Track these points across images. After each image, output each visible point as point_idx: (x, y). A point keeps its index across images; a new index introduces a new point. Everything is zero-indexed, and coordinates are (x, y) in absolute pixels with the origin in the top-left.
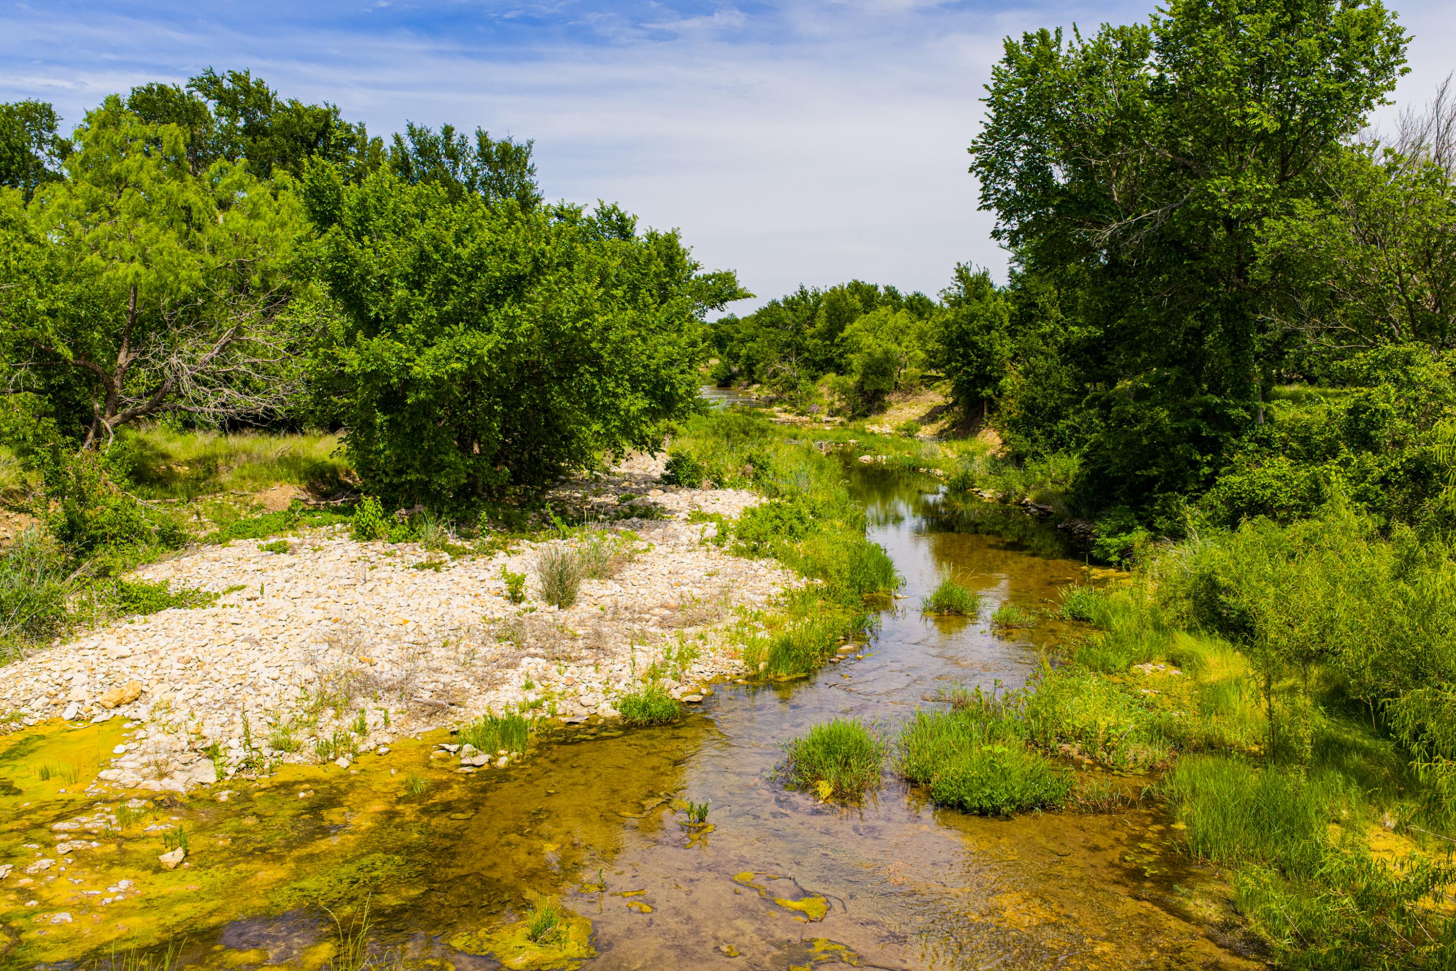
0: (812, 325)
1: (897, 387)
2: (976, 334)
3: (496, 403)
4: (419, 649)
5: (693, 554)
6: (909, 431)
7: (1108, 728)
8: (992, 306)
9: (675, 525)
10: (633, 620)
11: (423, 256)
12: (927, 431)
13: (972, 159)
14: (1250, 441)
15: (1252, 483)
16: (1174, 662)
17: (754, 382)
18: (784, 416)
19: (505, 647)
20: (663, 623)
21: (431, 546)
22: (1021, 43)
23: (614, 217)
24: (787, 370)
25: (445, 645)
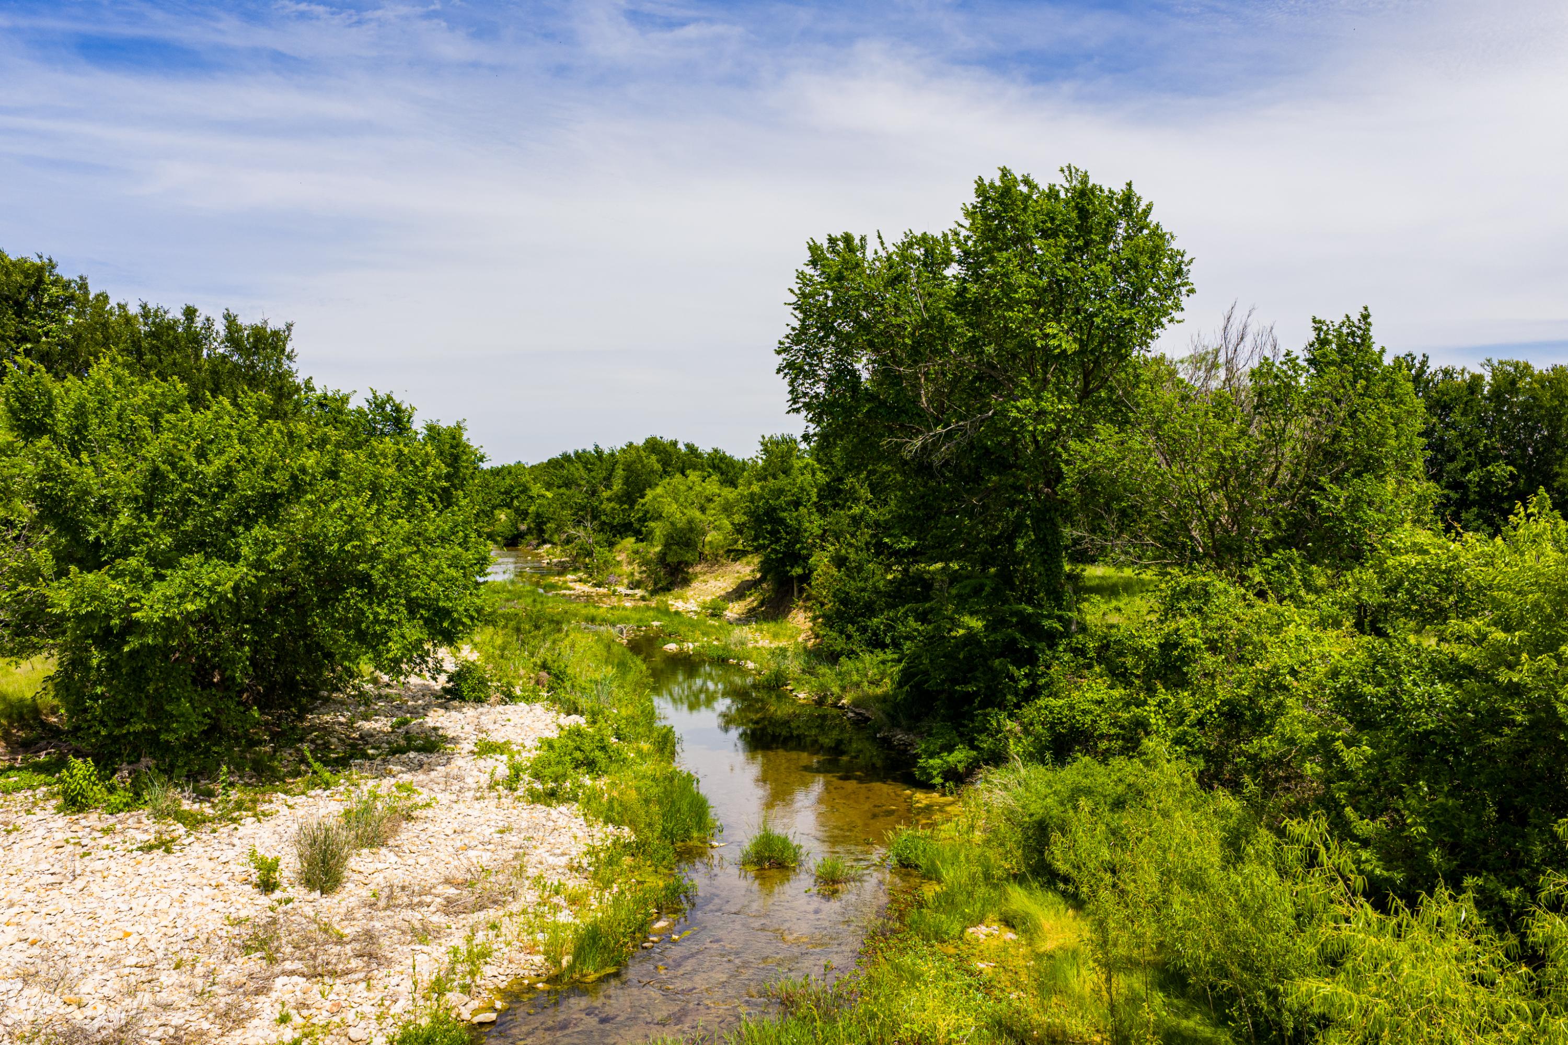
0: (608, 487)
1: (702, 558)
2: (784, 510)
3: (246, 631)
4: (144, 975)
5: (482, 804)
6: (715, 612)
7: (949, 1032)
8: (799, 481)
9: (458, 762)
10: (411, 906)
11: (155, 473)
12: (735, 610)
13: (779, 360)
14: (1065, 651)
15: (1072, 708)
16: (1008, 922)
17: (545, 542)
18: (580, 588)
19: (254, 963)
20: (450, 907)
21: (160, 815)
22: (826, 245)
23: (388, 408)
24: (584, 534)
25: (177, 967)
